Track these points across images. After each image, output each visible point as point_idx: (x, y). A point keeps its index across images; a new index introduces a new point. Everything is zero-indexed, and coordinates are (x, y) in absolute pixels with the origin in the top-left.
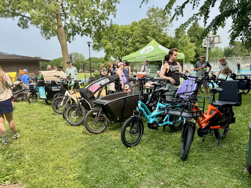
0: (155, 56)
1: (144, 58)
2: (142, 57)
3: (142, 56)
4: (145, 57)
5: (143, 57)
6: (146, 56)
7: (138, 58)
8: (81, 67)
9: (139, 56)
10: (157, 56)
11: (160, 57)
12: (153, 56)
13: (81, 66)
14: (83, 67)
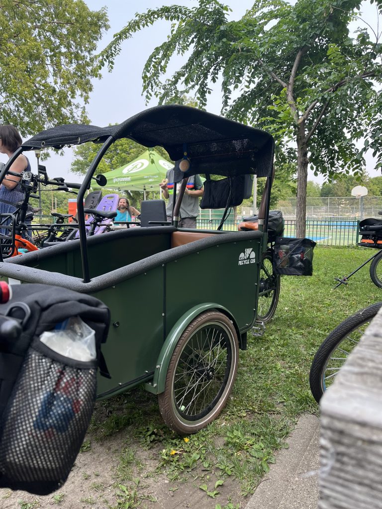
0: (148, 179)
1: (127, 182)
2: (123, 179)
3: (123, 177)
4: (129, 179)
5: (126, 179)
6: (131, 176)
7: (116, 180)
8: (54, 206)
9: (118, 176)
10: (150, 178)
11: (156, 180)
12: (142, 179)
13: (54, 204)
14: (57, 205)
